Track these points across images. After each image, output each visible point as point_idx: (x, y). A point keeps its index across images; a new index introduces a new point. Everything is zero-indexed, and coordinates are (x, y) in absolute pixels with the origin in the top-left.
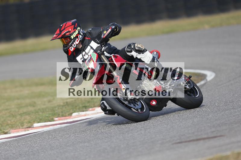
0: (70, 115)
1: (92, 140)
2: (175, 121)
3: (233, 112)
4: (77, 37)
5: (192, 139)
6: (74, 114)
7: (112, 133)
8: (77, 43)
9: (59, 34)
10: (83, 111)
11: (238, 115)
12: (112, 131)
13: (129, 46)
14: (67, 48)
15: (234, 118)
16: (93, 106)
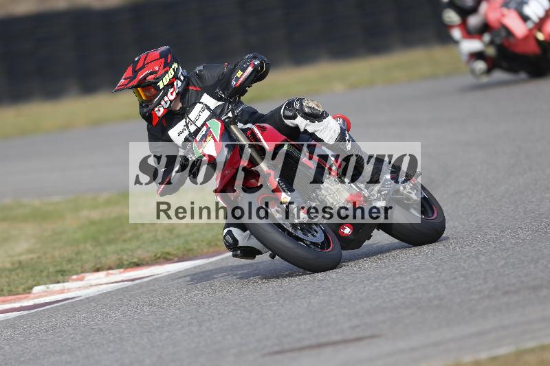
0: (28, 291)
1: (79, 348)
2: (267, 304)
3: (399, 281)
4: (171, 84)
5: (307, 343)
6: (36, 289)
7: (125, 332)
8: (172, 98)
9: (132, 79)
10: (58, 282)
11: (410, 288)
12: (124, 326)
13: (290, 104)
14: (148, 109)
15: (403, 295)
16: (79, 271)
